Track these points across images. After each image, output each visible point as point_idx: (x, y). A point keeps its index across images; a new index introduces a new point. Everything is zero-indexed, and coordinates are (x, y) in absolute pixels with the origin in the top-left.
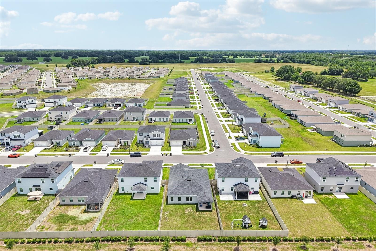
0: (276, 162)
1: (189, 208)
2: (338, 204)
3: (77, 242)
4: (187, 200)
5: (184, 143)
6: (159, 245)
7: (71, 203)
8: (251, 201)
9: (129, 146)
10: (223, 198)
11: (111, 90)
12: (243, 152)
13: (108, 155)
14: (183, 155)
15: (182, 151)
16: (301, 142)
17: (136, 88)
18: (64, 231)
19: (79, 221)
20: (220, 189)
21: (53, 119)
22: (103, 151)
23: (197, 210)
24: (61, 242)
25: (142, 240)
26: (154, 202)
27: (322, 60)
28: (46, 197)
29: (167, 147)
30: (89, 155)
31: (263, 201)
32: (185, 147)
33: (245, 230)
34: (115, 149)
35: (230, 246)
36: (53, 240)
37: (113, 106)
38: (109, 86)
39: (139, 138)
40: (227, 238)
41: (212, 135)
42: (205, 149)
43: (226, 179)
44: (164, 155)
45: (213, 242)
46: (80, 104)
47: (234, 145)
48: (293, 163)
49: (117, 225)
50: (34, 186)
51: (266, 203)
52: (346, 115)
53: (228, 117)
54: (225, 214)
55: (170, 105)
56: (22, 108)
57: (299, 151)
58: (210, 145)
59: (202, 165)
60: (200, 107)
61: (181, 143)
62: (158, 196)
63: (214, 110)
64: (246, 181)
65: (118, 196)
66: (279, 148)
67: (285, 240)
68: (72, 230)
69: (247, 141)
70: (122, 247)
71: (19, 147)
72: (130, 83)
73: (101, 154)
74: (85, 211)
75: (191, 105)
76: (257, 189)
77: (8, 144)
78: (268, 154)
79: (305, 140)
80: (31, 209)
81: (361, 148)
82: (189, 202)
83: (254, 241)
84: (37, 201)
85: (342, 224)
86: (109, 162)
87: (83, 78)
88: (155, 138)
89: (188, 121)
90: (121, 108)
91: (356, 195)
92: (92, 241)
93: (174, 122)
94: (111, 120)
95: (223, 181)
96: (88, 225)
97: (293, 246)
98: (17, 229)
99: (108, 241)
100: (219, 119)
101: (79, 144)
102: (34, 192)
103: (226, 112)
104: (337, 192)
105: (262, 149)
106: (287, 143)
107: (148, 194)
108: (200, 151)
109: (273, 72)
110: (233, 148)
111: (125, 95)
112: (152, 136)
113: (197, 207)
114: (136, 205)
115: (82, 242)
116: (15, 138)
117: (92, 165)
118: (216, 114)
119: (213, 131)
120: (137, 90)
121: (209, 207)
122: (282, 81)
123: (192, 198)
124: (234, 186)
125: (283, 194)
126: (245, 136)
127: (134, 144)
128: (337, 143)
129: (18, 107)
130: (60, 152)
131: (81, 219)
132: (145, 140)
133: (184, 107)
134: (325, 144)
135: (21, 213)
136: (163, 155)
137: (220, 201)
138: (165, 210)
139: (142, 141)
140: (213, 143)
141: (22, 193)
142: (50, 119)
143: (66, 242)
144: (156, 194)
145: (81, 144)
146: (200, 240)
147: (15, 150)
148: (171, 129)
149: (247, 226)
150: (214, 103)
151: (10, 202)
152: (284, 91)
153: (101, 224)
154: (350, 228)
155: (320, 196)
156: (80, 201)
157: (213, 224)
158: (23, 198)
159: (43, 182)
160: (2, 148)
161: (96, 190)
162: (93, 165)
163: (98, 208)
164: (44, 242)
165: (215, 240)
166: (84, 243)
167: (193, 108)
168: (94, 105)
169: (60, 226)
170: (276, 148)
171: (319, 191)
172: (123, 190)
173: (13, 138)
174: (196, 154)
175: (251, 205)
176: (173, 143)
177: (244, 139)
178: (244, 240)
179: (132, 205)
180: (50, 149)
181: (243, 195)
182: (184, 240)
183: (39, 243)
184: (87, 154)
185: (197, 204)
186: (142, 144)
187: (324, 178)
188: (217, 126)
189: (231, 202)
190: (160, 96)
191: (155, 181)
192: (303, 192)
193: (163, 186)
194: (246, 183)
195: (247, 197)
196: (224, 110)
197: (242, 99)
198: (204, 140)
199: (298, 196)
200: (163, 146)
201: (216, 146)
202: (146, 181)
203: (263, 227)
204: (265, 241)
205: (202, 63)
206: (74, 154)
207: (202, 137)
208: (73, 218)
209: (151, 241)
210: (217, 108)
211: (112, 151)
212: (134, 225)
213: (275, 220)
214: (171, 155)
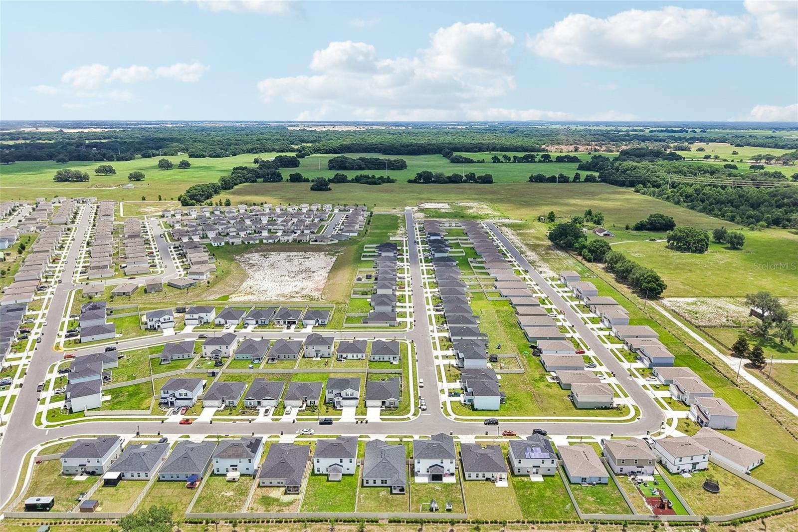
0: (487, 434)
1: (384, 490)
2: (528, 488)
3: (286, 522)
4: (382, 483)
5: (384, 403)
6: (356, 525)
7: (271, 485)
8: (445, 484)
9: (316, 406)
10: (418, 480)
11: (272, 275)
12: (453, 416)
13: (294, 422)
14: (381, 421)
15: (381, 415)
16: (529, 400)
17: (312, 270)
18: (271, 512)
19: (282, 503)
20: (416, 470)
21: (209, 354)
22: (286, 414)
23: (391, 493)
24: (272, 522)
25: (341, 521)
26: (350, 484)
27: (657, 181)
28: (243, 478)
29: (362, 408)
30: (271, 421)
31: (456, 484)
32: (384, 408)
33: (431, 513)
34: (300, 412)
35: (415, 527)
36: (265, 521)
37: (285, 322)
38: (268, 264)
39: (329, 396)
40: (413, 520)
41: (420, 387)
42: (408, 412)
43: (422, 460)
44: (359, 422)
45: (402, 523)
46: (236, 322)
47: (444, 403)
48: (505, 435)
49: (317, 507)
50: (231, 466)
51: (459, 486)
52: (615, 347)
53: (447, 349)
54: (417, 497)
55: (367, 323)
56: (155, 329)
57: (521, 416)
58: (416, 404)
59: (401, 438)
60: (411, 323)
61: (379, 403)
62: (353, 477)
63: (431, 331)
64: (442, 463)
65: (314, 477)
66: (498, 410)
67: (464, 522)
68: (279, 511)
69: (462, 398)
70: (325, 526)
71: (187, 408)
72: (301, 253)
73: (285, 419)
74: (286, 493)
75: (399, 320)
76: (453, 470)
77: (172, 403)
78: (481, 420)
79: (536, 398)
80: (233, 490)
81: (597, 411)
82: (384, 485)
83: (437, 522)
84: (235, 481)
85: (522, 507)
86: (297, 432)
87: (220, 244)
88: (347, 397)
89: (392, 359)
90: (296, 328)
91: (552, 478)
92: (299, 521)
93: (372, 360)
94: (287, 357)
95: (419, 463)
96: (292, 507)
97: (469, 527)
98: (230, 511)
99: (312, 521)
100: (435, 353)
101: (256, 404)
102: (232, 473)
103: (448, 337)
104: (534, 473)
105: (476, 412)
106: (510, 402)
107: (343, 475)
108: (402, 415)
109: (553, 221)
110: (442, 410)
111: (297, 289)
112: (344, 395)
113: (391, 489)
114: (333, 487)
115: (290, 522)
116: (181, 397)
117: (279, 437)
118: (432, 341)
119: (421, 380)
120: (315, 274)
121: (402, 490)
122: (559, 250)
123: (386, 481)
124: (430, 467)
125: (477, 477)
126: (462, 389)
127: (322, 403)
128: (573, 403)
129: (149, 327)
130: (237, 415)
131: (284, 501)
132: (336, 400)
133: (388, 325)
134: (557, 404)
135: (226, 494)
136: (357, 422)
137: (414, 483)
138: (360, 493)
139: (331, 399)
140: (420, 400)
141: (218, 473)
142: (204, 356)
143: (276, 522)
144: (352, 475)
145: (259, 403)
146: (390, 522)
147: (184, 412)
148: (368, 374)
149: (434, 510)
150: (433, 313)
151: (210, 482)
152: (550, 282)
153: (303, 507)
154: (526, 512)
155: (514, 479)
156: (279, 483)
157: (404, 507)
158: (221, 478)
159: (240, 462)
160: (166, 410)
161: (294, 472)
162: (280, 435)
163: (297, 491)
164: (258, 522)
165: (403, 522)
166: (292, 523)
167: (400, 327)
168: (257, 322)
169: (267, 508)
170: (495, 410)
171: (516, 473)
172: (318, 471)
173: (178, 396)
174: (397, 420)
175: (444, 488)
176: (369, 403)
177: (459, 396)
178: (429, 522)
179: (329, 487)
180: (223, 410)
181: (437, 478)
182: (377, 522)
183: (254, 522)
184: (268, 419)
185: (391, 487)
186: (331, 404)
187: (520, 460)
188: (430, 368)
189: (425, 484)
190: (353, 296)
191: (351, 462)
192: (497, 475)
193: (358, 466)
194: (441, 465)
195: (441, 479)
196: (444, 331)
197: (475, 306)
198: (409, 397)
199: (493, 479)
200: (357, 407)
201: (422, 407)
202: (341, 462)
203: (449, 510)
204: (446, 522)
205: (429, 183)
206: (253, 420)
207: (407, 391)
208: (277, 500)
209: (349, 522)
210: (435, 326)
211: (298, 415)
212: (333, 508)
213: (462, 504)
214: (367, 422)
